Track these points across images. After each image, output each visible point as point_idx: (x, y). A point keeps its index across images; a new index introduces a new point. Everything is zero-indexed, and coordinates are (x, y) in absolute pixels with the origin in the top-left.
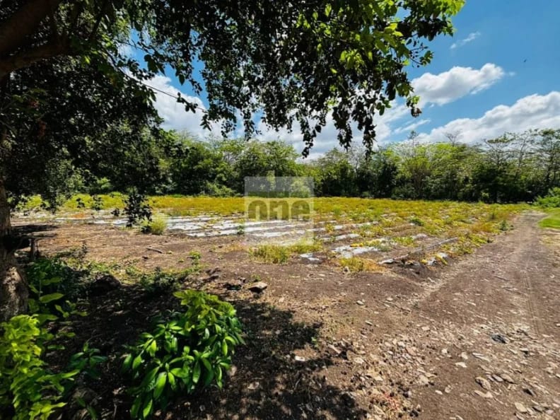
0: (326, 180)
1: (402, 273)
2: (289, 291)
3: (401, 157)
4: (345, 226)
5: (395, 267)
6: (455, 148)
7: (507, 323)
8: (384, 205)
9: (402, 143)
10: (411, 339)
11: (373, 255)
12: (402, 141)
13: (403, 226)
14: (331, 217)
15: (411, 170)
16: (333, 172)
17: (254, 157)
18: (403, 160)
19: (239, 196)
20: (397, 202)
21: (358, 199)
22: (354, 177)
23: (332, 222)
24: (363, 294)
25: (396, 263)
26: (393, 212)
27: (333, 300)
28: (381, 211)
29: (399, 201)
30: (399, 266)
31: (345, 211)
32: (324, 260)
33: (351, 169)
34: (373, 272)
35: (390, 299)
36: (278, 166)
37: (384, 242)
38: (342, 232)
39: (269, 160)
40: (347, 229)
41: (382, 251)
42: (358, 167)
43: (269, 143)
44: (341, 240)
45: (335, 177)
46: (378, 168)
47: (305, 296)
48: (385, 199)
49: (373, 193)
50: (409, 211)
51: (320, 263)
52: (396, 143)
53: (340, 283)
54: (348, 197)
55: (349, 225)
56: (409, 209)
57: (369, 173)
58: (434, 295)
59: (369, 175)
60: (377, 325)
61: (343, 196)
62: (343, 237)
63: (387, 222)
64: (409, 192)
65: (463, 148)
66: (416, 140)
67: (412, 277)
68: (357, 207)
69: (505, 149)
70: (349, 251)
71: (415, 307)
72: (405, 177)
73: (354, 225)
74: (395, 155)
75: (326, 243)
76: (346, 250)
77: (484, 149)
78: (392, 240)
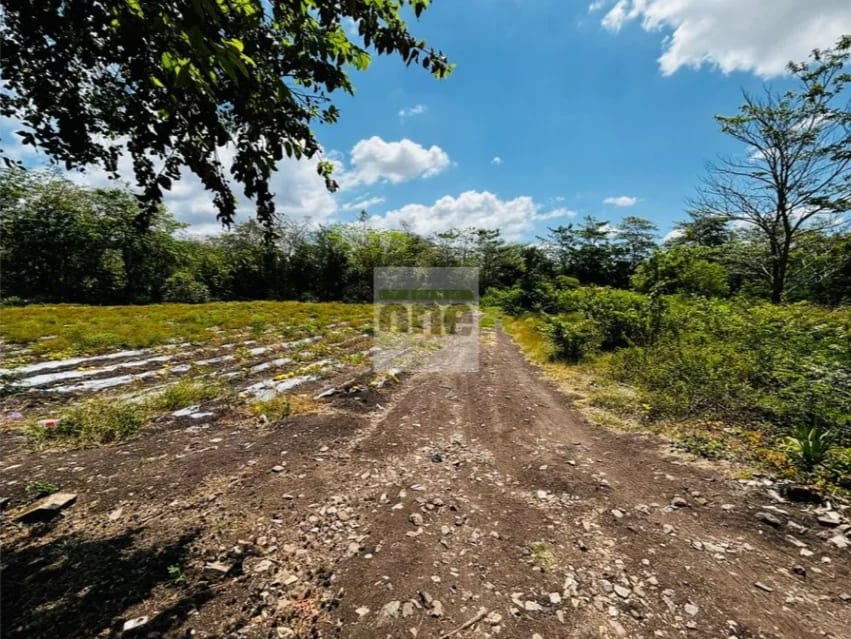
0: (239, 271)
1: (345, 406)
2: (137, 491)
3: (351, 244)
4: (269, 348)
5: (337, 400)
6: (410, 239)
7: (445, 438)
8: (332, 311)
9: (352, 225)
10: (346, 497)
11: (309, 387)
12: (352, 222)
13: (354, 338)
14: (246, 334)
15: (364, 263)
16: (251, 259)
17: (59, 218)
18: (354, 249)
19: (15, 304)
20: (348, 307)
21: (296, 303)
22: (286, 269)
23: (247, 343)
24: (284, 452)
25: (338, 393)
26: (342, 320)
27: (232, 477)
28: (327, 320)
29: (352, 305)
30: (341, 397)
31: (272, 323)
32: (222, 414)
33: (281, 257)
34: (305, 414)
35: (325, 448)
36: (130, 242)
37: (326, 365)
38: (264, 358)
39: (103, 227)
40: (273, 352)
41: (323, 379)
42: (292, 253)
43: (100, 192)
44: (259, 373)
45: (255, 268)
46: (322, 257)
47: (175, 488)
48: (334, 303)
49: (316, 294)
50: (363, 317)
51: (214, 419)
52: (343, 223)
53: (248, 446)
54: (279, 300)
55: (277, 345)
56: (363, 314)
57: (309, 263)
58: (381, 426)
59: (309, 267)
60: (301, 496)
61: (270, 299)
62: (266, 365)
63: (334, 336)
64: (365, 292)
65: (417, 240)
66: (367, 224)
67: (358, 409)
68: (292, 315)
69: (452, 245)
70: (271, 388)
71: (357, 450)
72: (358, 272)
73: (285, 345)
74: (343, 241)
75: (233, 382)
76: (265, 388)
77: (437, 244)
78: (337, 361)
